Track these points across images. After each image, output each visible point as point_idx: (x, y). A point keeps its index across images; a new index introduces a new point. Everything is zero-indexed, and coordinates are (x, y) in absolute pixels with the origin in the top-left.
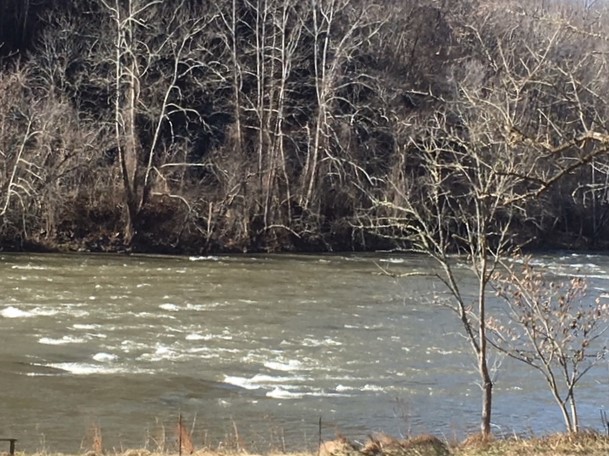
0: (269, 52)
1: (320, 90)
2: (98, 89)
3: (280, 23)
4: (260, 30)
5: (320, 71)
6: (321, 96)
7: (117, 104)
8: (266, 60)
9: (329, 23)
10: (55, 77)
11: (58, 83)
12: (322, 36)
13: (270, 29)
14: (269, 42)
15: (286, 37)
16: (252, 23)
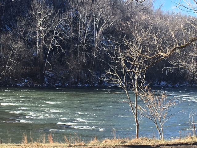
0: (81, 29)
1: (95, 40)
2: (32, 39)
5: (96, 35)
7: (37, 43)
9: (98, 21)
11: (21, 38)
12: (96, 25)
13: (81, 23)
15: (86, 25)
16: (76, 21)
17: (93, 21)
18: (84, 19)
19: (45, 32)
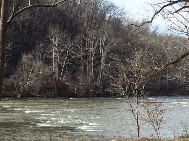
0: (89, 49)
1: (102, 58)
2: (49, 58)
3: (92, 43)
4: (88, 44)
5: (102, 54)
6: (102, 60)
7: (53, 62)
8: (89, 51)
9: (104, 42)
10: (39, 56)
11: (39, 57)
12: (102, 45)
13: (90, 44)
14: (89, 47)
15: (93, 46)
16: (86, 43)
17: (99, 42)
18: (92, 41)
19: (60, 52)
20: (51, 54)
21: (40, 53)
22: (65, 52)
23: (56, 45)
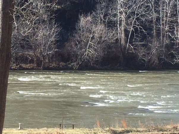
0: (163, 9)
2: (112, 21)
3: (167, 1)
7: (118, 25)
8: (162, 12)
10: (100, 18)
14: (163, 6)
15: (169, 5)
16: (159, 1)
17: (176, 0)
20: (115, 15)
21: (102, 14)
22: (133, 13)
23: (121, 5)
